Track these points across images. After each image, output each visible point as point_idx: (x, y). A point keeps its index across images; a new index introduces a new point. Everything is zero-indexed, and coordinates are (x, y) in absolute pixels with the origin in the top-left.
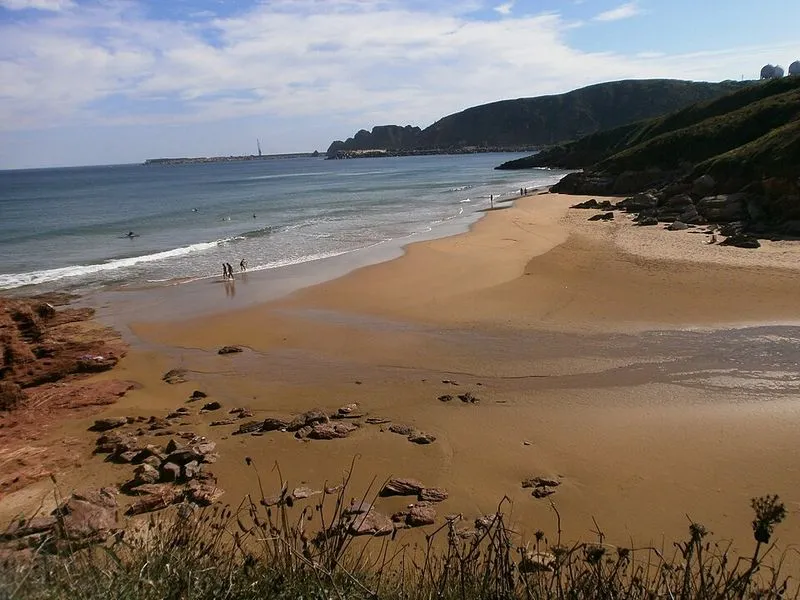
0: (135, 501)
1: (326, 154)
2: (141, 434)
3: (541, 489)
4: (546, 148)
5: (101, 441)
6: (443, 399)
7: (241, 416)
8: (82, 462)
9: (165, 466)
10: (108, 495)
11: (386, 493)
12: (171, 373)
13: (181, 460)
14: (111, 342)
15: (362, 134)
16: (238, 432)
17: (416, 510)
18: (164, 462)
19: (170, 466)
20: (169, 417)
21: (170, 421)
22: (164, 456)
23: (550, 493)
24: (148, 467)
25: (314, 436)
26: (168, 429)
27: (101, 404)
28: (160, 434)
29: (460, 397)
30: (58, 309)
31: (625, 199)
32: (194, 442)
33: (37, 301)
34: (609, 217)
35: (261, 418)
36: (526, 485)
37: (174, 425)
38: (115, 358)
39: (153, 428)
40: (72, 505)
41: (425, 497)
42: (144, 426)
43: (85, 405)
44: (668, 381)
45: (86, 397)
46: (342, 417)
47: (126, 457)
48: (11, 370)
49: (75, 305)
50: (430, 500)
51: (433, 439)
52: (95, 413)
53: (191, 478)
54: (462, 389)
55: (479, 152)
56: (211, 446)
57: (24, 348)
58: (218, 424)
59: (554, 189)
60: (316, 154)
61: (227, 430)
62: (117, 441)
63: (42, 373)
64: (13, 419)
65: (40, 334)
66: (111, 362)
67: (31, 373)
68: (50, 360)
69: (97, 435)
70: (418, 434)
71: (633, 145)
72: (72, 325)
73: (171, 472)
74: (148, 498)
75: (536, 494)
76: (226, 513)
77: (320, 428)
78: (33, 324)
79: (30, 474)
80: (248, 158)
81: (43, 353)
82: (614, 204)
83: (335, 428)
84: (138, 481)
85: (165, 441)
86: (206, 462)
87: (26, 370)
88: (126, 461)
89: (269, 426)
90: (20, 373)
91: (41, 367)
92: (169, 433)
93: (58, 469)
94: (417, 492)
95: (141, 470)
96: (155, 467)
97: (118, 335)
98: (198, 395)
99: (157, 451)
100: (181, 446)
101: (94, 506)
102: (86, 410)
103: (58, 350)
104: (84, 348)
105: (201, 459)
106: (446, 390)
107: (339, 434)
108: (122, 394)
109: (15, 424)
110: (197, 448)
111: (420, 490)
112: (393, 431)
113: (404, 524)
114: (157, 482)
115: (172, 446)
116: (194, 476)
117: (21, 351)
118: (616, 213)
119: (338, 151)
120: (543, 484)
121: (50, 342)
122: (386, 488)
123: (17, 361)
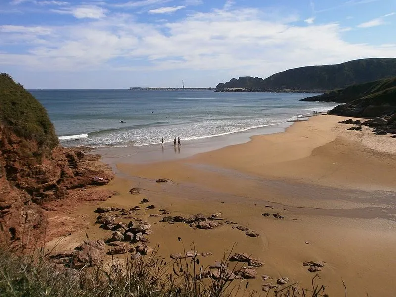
0: (112, 248)
1: (215, 89)
2: (117, 217)
3: (313, 267)
4: (327, 91)
5: (98, 218)
6: (265, 215)
7: (164, 213)
8: (89, 226)
9: (127, 233)
10: (99, 244)
11: (232, 259)
12: (133, 189)
13: (135, 231)
14: (107, 172)
15: (233, 80)
16: (162, 221)
17: (246, 270)
18: (127, 231)
19: (129, 233)
20: (131, 210)
21: (131, 212)
22: (127, 229)
23: (318, 270)
24: (119, 233)
25: (199, 227)
26: (130, 216)
27: (101, 200)
28: (126, 218)
29: (273, 215)
30: (85, 154)
31: (368, 120)
32: (141, 223)
33: (77, 150)
34: (359, 128)
35: (174, 215)
36: (305, 265)
37: (133, 214)
38: (108, 179)
39: (123, 214)
40: (83, 246)
41: (252, 264)
42: (119, 213)
43: (93, 200)
44: (388, 218)
45: (94, 196)
46: (214, 219)
47: (109, 227)
48: (63, 180)
49: (93, 153)
50: (254, 266)
51: (258, 235)
52: (98, 204)
53: (138, 241)
54: (275, 211)
55: (292, 92)
56: (149, 226)
57: (70, 171)
58: (153, 216)
59: (330, 113)
60: (210, 89)
61: (157, 219)
62: (106, 219)
63: (76, 183)
64: (62, 203)
65: (77, 165)
66: (107, 181)
67: (71, 183)
68: (79, 177)
69: (98, 215)
70: (251, 232)
71: (374, 92)
72: (91, 162)
73: (129, 236)
74: (118, 248)
75: (310, 270)
76: (163, 263)
77: (202, 223)
78: (74, 160)
79: (67, 229)
80: (177, 89)
81: (77, 174)
82: (362, 122)
83: (209, 224)
84: (114, 239)
85: (128, 221)
86: (146, 234)
87: (70, 181)
88: (109, 229)
89: (177, 219)
90: (67, 182)
91: (76, 180)
92: (130, 218)
93: (79, 229)
94: (248, 261)
95: (115, 234)
96: (122, 233)
97: (110, 169)
98: (145, 201)
99: (123, 225)
100: (135, 225)
101: (93, 248)
102: (94, 203)
103: (84, 173)
104: (95, 173)
105: (143, 232)
106: (267, 210)
107: (211, 227)
108: (110, 197)
109: (62, 205)
110: (142, 226)
111: (250, 260)
112: (238, 229)
113: (240, 277)
114: (122, 240)
115: (131, 224)
116: (140, 239)
117: (68, 172)
118: (363, 127)
119: (221, 88)
120: (315, 265)
121: (81, 169)
122: (232, 257)
123: (66, 177)
